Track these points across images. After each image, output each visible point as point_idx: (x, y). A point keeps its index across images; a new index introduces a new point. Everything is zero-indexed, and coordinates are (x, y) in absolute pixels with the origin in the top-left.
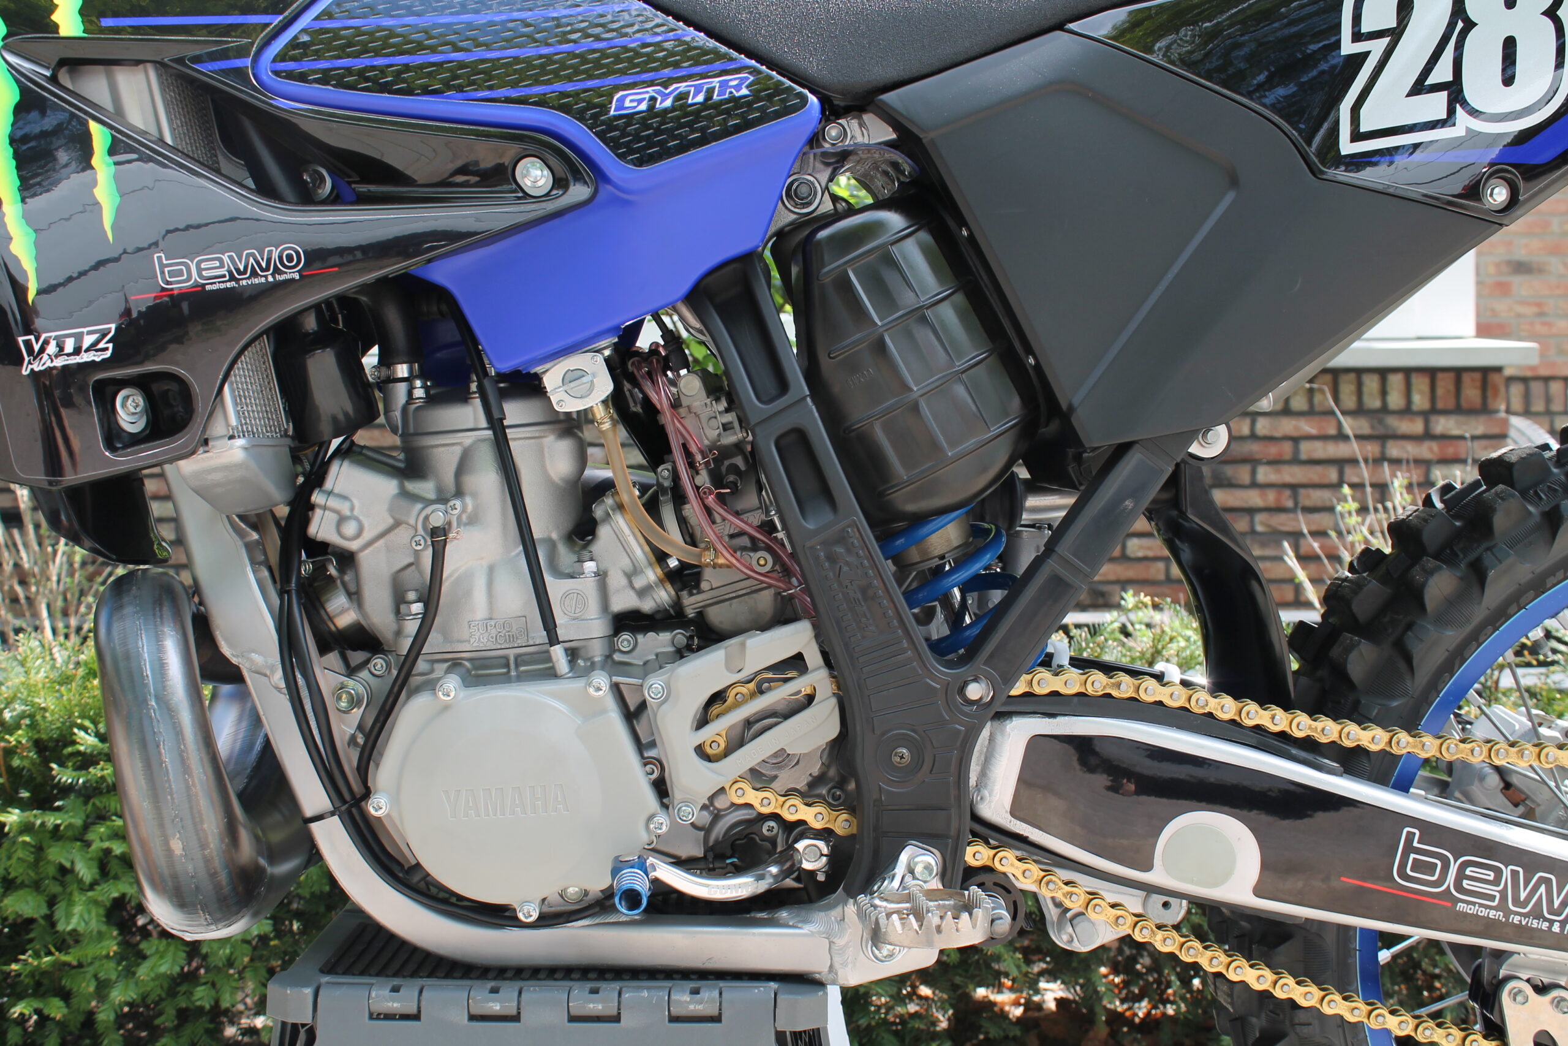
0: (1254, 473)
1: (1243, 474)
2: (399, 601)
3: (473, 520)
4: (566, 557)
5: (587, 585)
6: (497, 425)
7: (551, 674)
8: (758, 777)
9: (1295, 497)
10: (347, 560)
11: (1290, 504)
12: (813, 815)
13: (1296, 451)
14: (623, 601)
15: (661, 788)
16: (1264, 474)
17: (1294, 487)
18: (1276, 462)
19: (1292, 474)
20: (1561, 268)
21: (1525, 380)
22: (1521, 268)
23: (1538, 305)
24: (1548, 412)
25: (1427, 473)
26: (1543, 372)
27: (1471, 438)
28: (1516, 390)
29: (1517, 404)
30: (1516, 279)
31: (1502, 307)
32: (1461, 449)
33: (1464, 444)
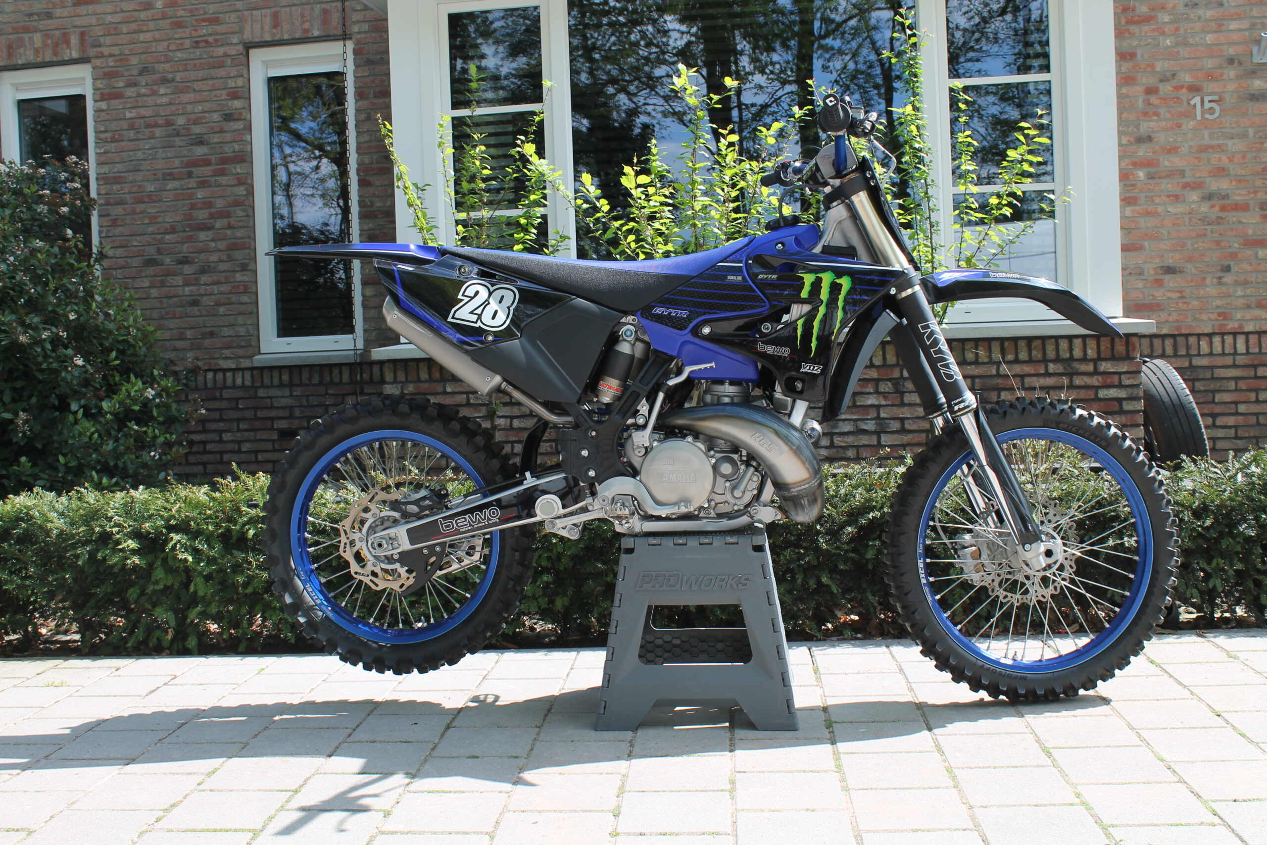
20: (1193, 270)
21: (1173, 336)
22: (1169, 270)
23: (1180, 292)
24: (1188, 355)
25: (1096, 394)
26: (1184, 331)
27: (1120, 374)
28: (1168, 342)
29: (1169, 351)
30: (1167, 277)
31: (1159, 293)
32: (1116, 379)
33: (1116, 377)
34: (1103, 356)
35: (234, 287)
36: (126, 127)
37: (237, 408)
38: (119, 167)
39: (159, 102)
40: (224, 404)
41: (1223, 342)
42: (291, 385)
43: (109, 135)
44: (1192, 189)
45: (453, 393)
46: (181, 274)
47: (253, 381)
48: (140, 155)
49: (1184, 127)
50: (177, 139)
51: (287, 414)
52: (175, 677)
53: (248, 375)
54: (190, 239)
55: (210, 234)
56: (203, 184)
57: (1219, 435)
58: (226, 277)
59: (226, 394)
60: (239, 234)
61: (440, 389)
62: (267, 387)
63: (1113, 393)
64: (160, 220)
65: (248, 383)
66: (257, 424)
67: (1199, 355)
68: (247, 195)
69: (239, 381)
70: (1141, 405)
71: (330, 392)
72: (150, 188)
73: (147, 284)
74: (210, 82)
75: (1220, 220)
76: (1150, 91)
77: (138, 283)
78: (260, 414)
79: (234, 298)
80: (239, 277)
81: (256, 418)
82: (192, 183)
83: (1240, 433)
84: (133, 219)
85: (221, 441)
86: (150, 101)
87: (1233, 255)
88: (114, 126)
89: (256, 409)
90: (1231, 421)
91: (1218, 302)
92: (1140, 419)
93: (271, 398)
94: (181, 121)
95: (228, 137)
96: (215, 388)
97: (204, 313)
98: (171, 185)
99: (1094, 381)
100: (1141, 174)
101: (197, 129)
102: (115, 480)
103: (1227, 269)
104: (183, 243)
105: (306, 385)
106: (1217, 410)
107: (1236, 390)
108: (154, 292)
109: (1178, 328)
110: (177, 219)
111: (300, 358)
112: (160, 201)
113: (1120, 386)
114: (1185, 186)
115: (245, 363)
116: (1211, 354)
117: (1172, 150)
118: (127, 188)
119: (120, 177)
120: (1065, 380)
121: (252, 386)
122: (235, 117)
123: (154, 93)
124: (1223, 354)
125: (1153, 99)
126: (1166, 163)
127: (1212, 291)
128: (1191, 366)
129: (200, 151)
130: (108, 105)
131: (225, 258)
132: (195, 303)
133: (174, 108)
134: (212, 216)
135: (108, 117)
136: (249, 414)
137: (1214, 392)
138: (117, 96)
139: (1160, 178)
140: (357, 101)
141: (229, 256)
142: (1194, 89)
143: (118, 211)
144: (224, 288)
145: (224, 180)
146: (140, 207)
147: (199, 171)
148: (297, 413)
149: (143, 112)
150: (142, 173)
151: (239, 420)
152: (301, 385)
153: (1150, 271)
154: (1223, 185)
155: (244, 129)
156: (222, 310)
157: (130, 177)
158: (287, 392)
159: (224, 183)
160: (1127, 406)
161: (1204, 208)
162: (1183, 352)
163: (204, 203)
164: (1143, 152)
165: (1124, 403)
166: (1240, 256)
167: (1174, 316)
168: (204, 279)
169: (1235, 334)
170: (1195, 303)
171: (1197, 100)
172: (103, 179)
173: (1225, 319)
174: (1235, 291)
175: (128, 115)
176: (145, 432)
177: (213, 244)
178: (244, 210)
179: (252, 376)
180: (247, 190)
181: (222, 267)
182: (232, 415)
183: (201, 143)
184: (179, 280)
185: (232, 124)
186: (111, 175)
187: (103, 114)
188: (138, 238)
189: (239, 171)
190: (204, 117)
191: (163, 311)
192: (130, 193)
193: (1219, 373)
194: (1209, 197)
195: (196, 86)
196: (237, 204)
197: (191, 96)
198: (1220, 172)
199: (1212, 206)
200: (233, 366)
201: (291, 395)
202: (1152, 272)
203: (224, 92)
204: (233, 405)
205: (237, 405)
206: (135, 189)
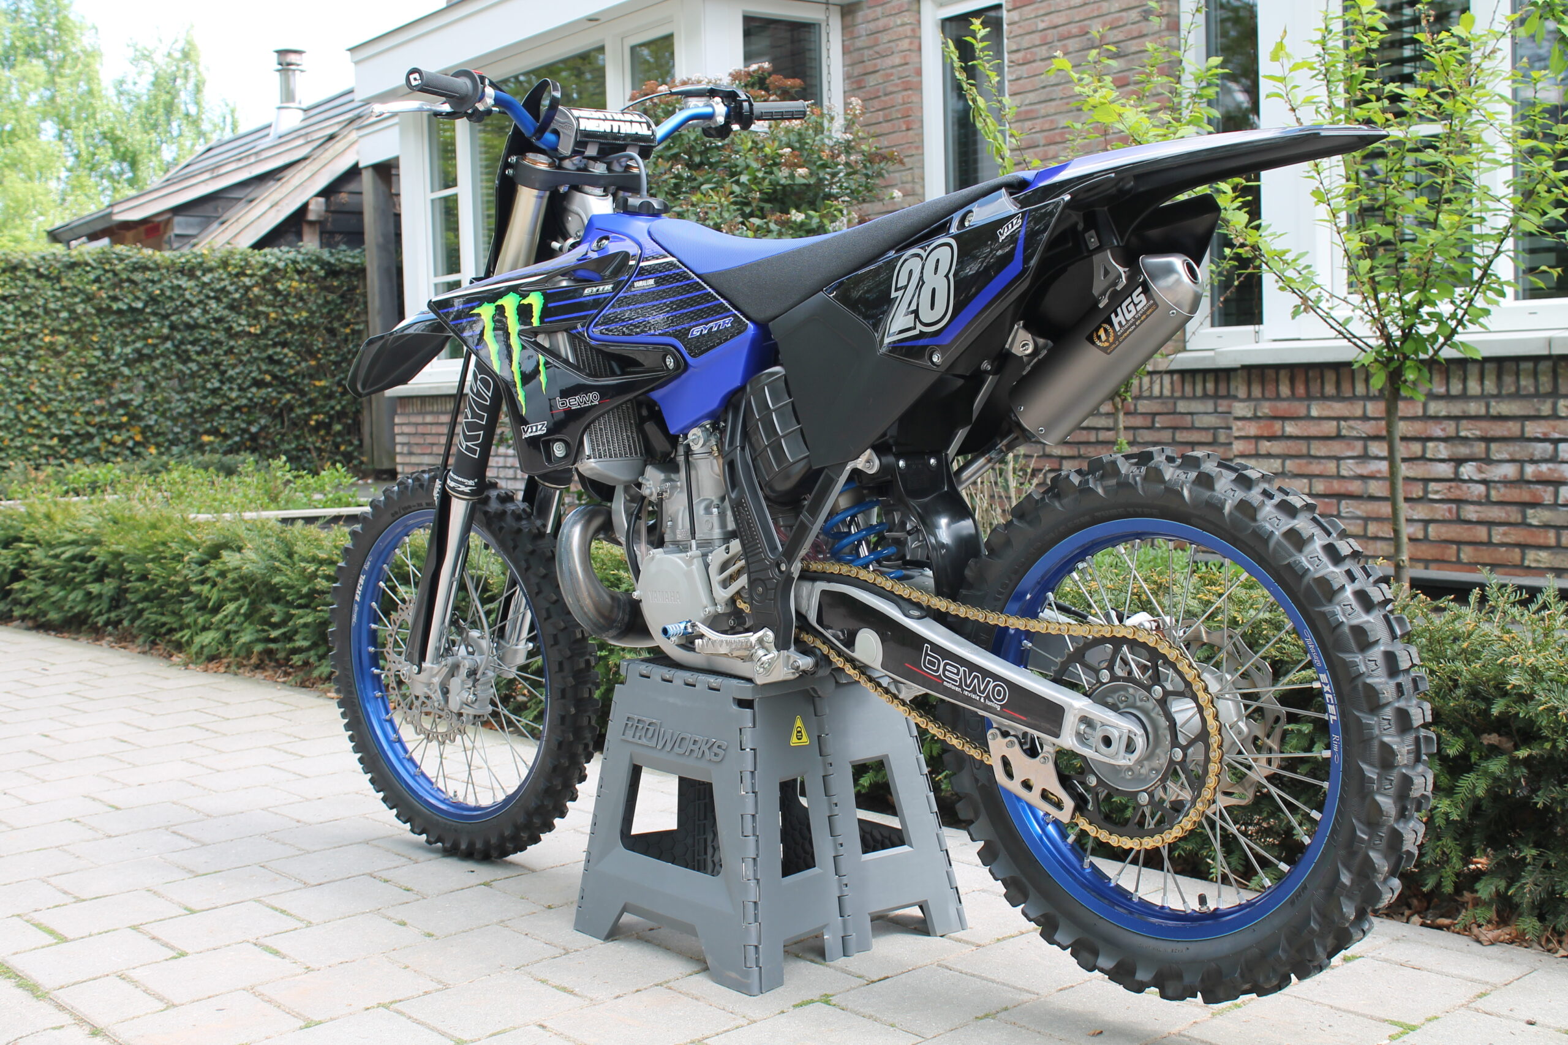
7: (688, 550)
15: (712, 596)
36: (1038, 42)
37: (1151, 428)
38: (1031, 97)
42: (1216, 396)
43: (1020, 55)
47: (1173, 390)
53: (1167, 380)
62: (1188, 398)
65: (1167, 392)
69: (1156, 390)
89: (1175, 428)
93: (1191, 414)
118: (1039, 125)
119: (1031, 111)
121: (1172, 397)
133: (1088, 8)
135: (1020, 31)
150: (1053, 103)
157: (1042, 109)
158: (1209, 406)
175: (1041, 26)
179: (1172, 383)
192: (1043, 131)
201: (1216, 412)
204: (1148, 423)
205: (1153, 422)
206: (1047, 126)
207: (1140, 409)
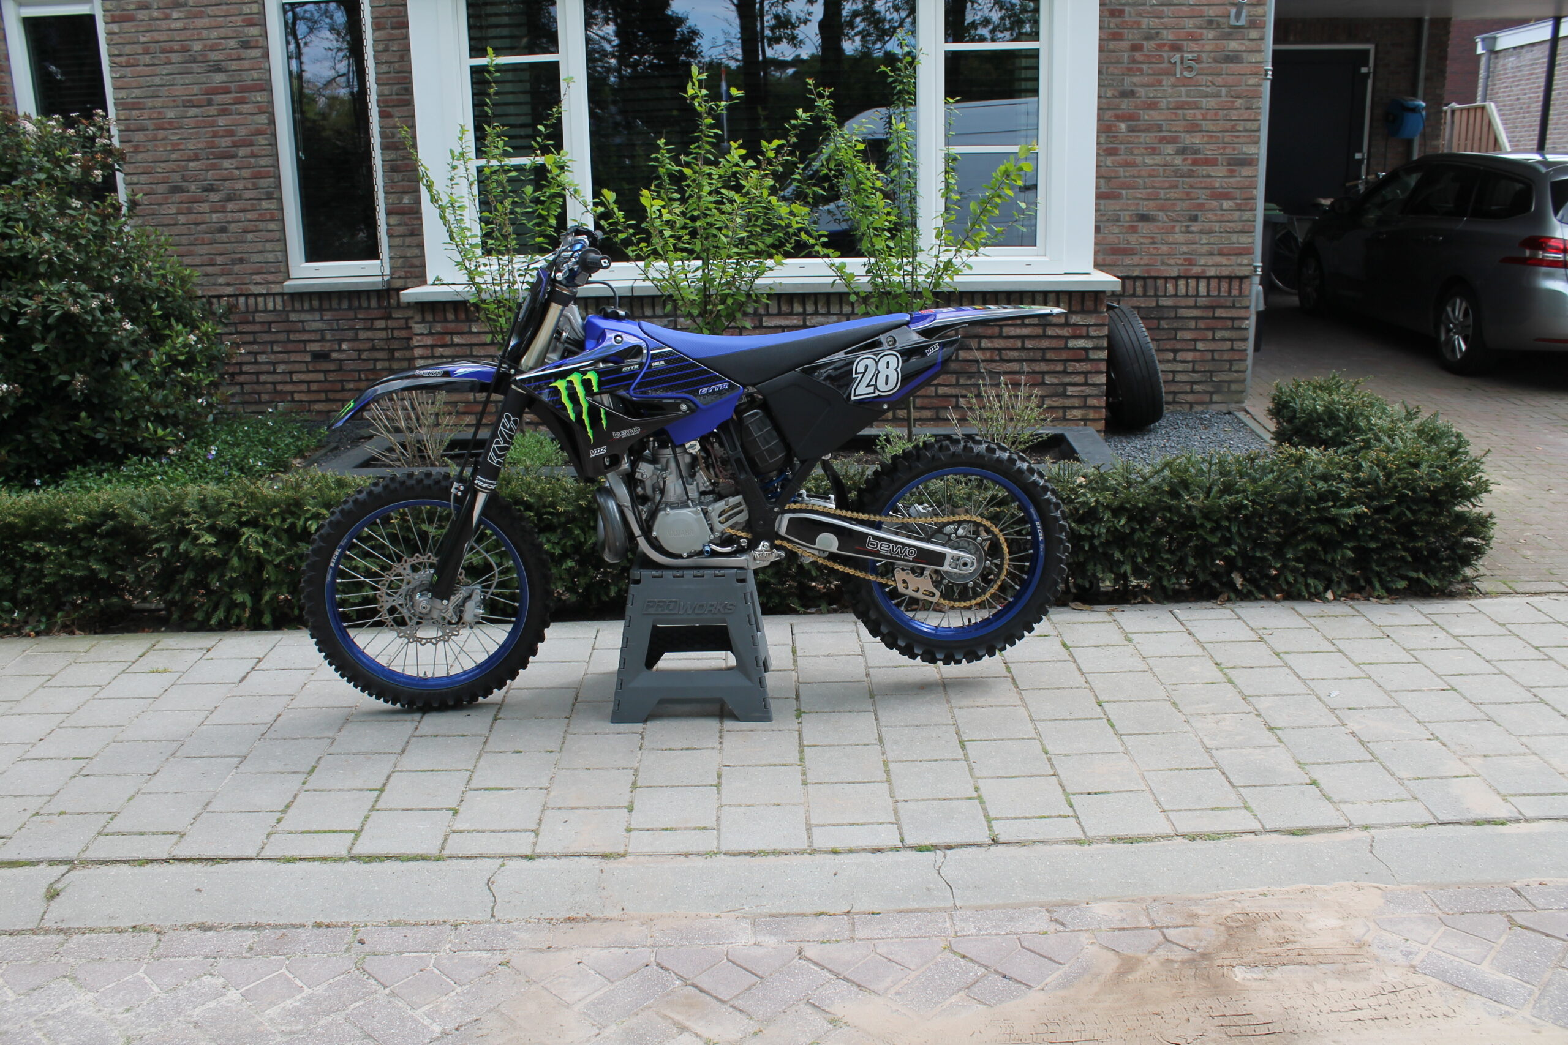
0: (979, 343)
1: (974, 344)
2: (654, 491)
3: (670, 473)
4: (690, 480)
5: (694, 487)
6: (674, 453)
7: (688, 506)
8: (732, 527)
9: (1000, 354)
10: (642, 482)
11: (997, 358)
12: (743, 534)
13: (1001, 332)
14: (702, 489)
15: (712, 529)
16: (985, 343)
17: (999, 350)
18: (990, 337)
19: (999, 343)
20: (1165, 219)
21: (1144, 278)
22: (1144, 218)
23: (1152, 238)
24: (1156, 296)
25: (1066, 343)
26: (1153, 274)
27: (1088, 326)
28: (1139, 284)
29: (1139, 291)
30: (1140, 224)
31: (1133, 238)
32: (1084, 331)
33: (1085, 329)
34: (1073, 309)
35: (260, 215)
36: (140, 51)
37: (269, 332)
38: (137, 92)
39: (173, 26)
40: (257, 328)
41: (1187, 285)
42: (321, 309)
43: (123, 59)
44: (1168, 143)
45: (479, 333)
46: (207, 201)
47: (284, 306)
48: (157, 80)
49: (1164, 83)
50: (194, 65)
51: (318, 337)
52: (260, 660)
53: (279, 299)
54: (214, 167)
55: (234, 162)
56: (224, 112)
57: (1179, 369)
58: (252, 205)
59: (259, 317)
60: (263, 162)
61: (466, 329)
62: (298, 311)
63: (1081, 343)
64: (182, 147)
65: (279, 307)
66: (290, 347)
67: (1165, 296)
68: (269, 124)
69: (270, 306)
70: (1104, 355)
71: (359, 316)
72: (171, 114)
73: (174, 211)
74: (224, 7)
75: (1190, 174)
76: (1135, 48)
77: (164, 209)
78: (292, 337)
79: (261, 225)
80: (265, 204)
81: (289, 341)
82: (213, 110)
83: (1197, 367)
84: (156, 146)
85: (256, 363)
86: (163, 24)
87: (1201, 207)
88: (128, 49)
89: (288, 332)
90: (1190, 356)
91: (1185, 249)
92: (1103, 367)
93: (302, 322)
94: (197, 47)
95: (246, 64)
96: (247, 312)
97: (233, 240)
98: (192, 112)
99: (1065, 332)
100: (1123, 126)
101: (213, 56)
102: (169, 430)
103: (1194, 219)
104: (207, 170)
105: (336, 310)
106: (1178, 346)
107: (1196, 329)
108: (182, 219)
109: (1148, 271)
110: (200, 146)
111: (329, 284)
112: (181, 128)
113: (1088, 337)
114: (1162, 140)
115: (276, 289)
116: (1176, 295)
117: (1152, 106)
118: (146, 113)
119: (139, 103)
120: (1039, 331)
121: (284, 310)
122: (252, 44)
123: (167, 17)
124: (1187, 296)
125: (1138, 55)
126: (1146, 117)
127: (1180, 238)
128: (1158, 305)
129: (219, 78)
130: (120, 28)
131: (250, 186)
132: (223, 230)
133: (188, 33)
134: (235, 145)
135: (121, 41)
136: (282, 337)
137: (1176, 330)
138: (130, 19)
139: (1139, 131)
140: (374, 31)
141: (254, 184)
142: (1176, 48)
143: (139, 137)
144: (250, 216)
145: (245, 108)
146: (161, 134)
147: (218, 98)
148: (329, 336)
149: (157, 36)
150: (160, 100)
151: (272, 343)
152: (330, 309)
153: (1126, 216)
154: (1196, 139)
155: (263, 57)
156: (250, 236)
157: (149, 102)
158: (317, 316)
159: (245, 111)
160: (1093, 355)
161: (1178, 160)
162: (1151, 293)
163: (226, 131)
164: (1125, 105)
165: (1091, 352)
166: (1207, 206)
167: (1146, 260)
168: (230, 206)
169: (1198, 278)
170: (1164, 249)
171: (1177, 57)
172: (122, 104)
173: (1190, 265)
174: (1201, 239)
175: (142, 39)
176: (191, 378)
177: (237, 172)
178: (266, 139)
179: (283, 301)
180: (269, 119)
181: (248, 194)
182: (266, 337)
183: (219, 70)
184: (205, 207)
185: (249, 51)
186: (129, 100)
187: (116, 37)
188: (162, 165)
189: (259, 99)
190: (220, 44)
191: (192, 238)
192: (150, 119)
193: (1183, 312)
194: (1182, 152)
195: (210, 10)
196: (259, 133)
197: (205, 21)
198: (1193, 128)
199: (1185, 160)
200: (264, 292)
201: (322, 319)
202: (1128, 219)
203: (239, 18)
204: (266, 328)
205: (270, 328)
206: (155, 116)
207: (258, 319)
